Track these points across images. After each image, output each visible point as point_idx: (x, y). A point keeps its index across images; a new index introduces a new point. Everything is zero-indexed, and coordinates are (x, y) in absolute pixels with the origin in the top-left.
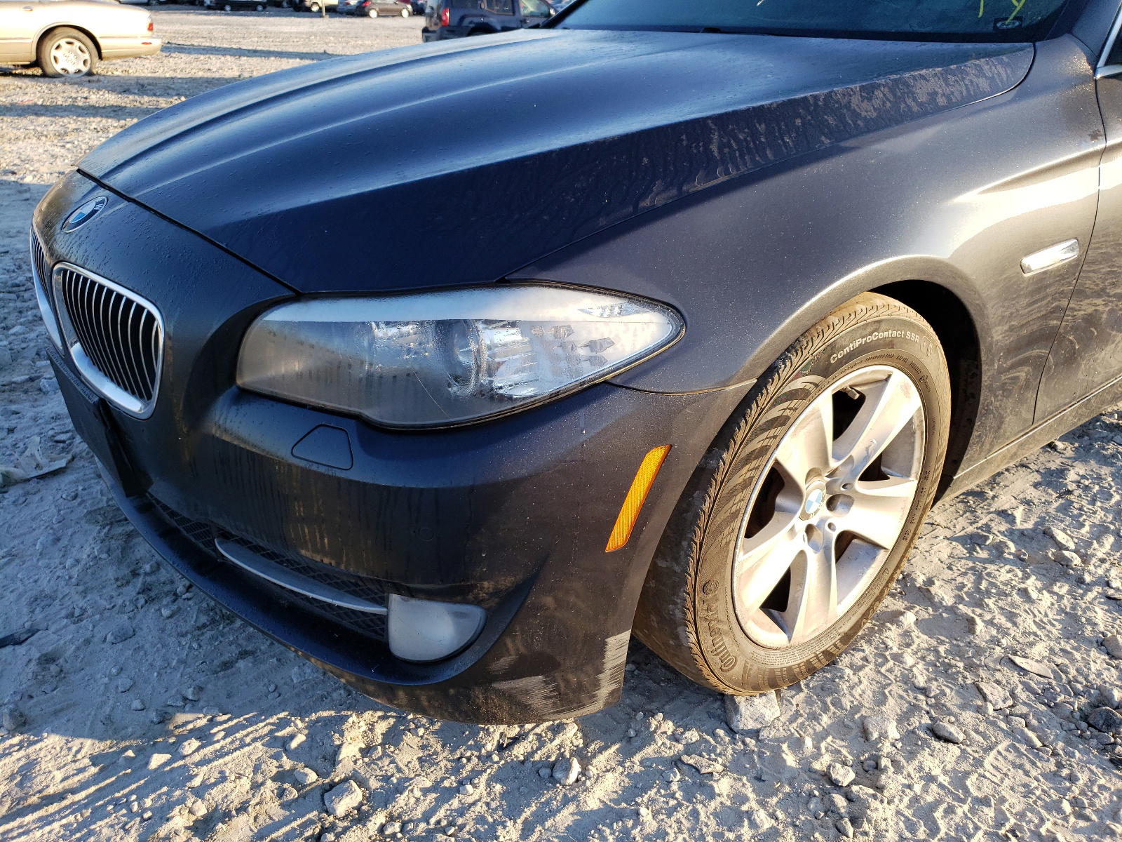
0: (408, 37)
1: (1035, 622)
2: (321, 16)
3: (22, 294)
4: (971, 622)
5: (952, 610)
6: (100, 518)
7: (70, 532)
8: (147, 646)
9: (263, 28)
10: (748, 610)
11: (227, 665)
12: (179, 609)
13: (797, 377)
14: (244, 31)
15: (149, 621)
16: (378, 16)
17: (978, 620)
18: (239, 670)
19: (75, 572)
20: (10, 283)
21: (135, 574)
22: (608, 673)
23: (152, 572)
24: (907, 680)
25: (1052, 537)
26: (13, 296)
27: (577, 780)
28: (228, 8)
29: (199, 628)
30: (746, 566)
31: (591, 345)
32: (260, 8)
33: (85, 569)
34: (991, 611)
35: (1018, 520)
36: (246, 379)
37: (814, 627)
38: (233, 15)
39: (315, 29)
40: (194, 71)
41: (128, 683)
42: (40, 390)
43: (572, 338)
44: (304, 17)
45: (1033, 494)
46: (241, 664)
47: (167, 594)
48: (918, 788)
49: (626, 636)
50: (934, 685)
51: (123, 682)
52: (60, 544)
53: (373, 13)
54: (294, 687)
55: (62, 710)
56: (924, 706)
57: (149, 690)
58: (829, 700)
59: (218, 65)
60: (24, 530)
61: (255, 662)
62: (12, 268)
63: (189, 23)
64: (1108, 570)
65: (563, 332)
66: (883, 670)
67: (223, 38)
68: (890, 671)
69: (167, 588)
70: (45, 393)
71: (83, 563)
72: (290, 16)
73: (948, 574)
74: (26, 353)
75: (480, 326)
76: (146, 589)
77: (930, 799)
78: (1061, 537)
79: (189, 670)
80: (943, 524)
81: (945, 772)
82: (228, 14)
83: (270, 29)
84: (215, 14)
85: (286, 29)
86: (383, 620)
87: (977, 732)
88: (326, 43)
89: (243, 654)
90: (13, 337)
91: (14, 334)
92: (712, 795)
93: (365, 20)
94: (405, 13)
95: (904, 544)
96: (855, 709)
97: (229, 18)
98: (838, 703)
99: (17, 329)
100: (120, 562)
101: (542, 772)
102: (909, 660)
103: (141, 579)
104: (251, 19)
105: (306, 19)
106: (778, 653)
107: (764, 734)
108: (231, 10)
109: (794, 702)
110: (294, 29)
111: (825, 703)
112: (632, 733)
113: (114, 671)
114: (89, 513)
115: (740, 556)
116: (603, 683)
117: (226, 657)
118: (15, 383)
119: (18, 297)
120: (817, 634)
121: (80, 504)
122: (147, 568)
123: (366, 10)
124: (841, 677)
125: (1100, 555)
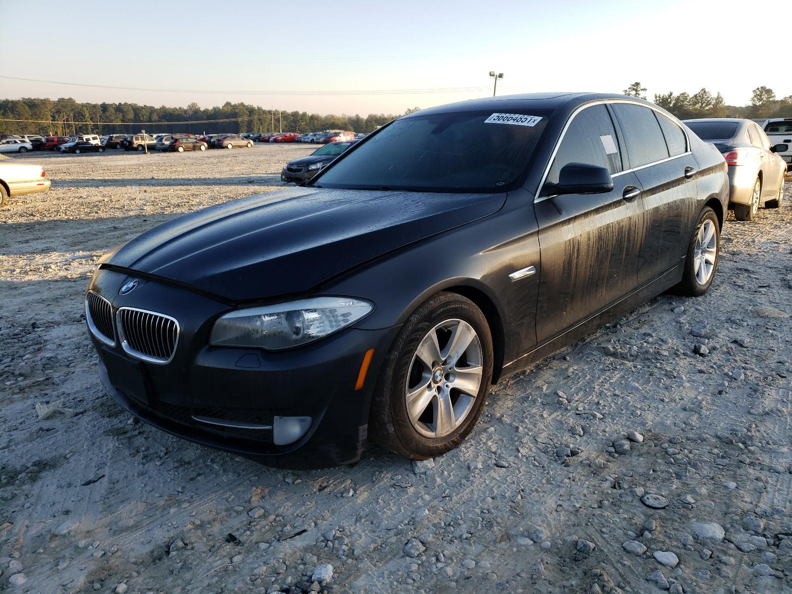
0: (206, 164)
1: (544, 426)
2: (145, 153)
3: (20, 339)
4: (517, 428)
5: (511, 425)
6: (111, 434)
7: (98, 440)
8: (154, 476)
9: (104, 163)
10: (414, 419)
11: (192, 479)
12: (164, 462)
13: (420, 323)
14: (92, 166)
15: (151, 467)
16: (185, 151)
17: (520, 427)
18: (199, 480)
19: (109, 453)
20: (11, 334)
21: (138, 452)
22: (361, 443)
23: (146, 451)
24: (489, 450)
25: (557, 394)
26: (16, 340)
27: (353, 496)
28: (78, 151)
29: (175, 468)
30: (412, 398)
31: (343, 315)
32: (101, 150)
33: (114, 452)
34: (527, 424)
35: (544, 390)
36: (214, 342)
37: (446, 430)
38: (82, 156)
39: (141, 162)
40: (71, 199)
41: (151, 489)
42: (53, 384)
43: (336, 313)
44: (132, 154)
45: (552, 379)
46: (199, 478)
47: (156, 457)
48: (487, 482)
49: (366, 426)
50: (499, 451)
51: (148, 488)
52: (96, 445)
53: (181, 149)
54: (225, 483)
55: (124, 501)
56: (494, 457)
57: (161, 490)
58: (455, 459)
59: (86, 194)
60: (74, 442)
61: (205, 477)
62: (9, 326)
63: (51, 163)
64: (578, 404)
65: (332, 311)
66: (478, 448)
67: (78, 173)
68: (482, 448)
69: (156, 455)
70: (58, 385)
71: (112, 450)
72: (123, 154)
73: (510, 412)
74: (37, 367)
75: (303, 312)
76: (145, 457)
77: (492, 485)
78: (561, 393)
79: (176, 482)
80: (511, 394)
81: (499, 476)
82: (78, 156)
83: (109, 163)
84: (70, 156)
85: (122, 163)
86: (271, 432)
87: (514, 463)
88: (151, 172)
89: (199, 475)
90: (26, 361)
91: (27, 359)
92: (407, 494)
93: (176, 154)
94: (203, 148)
95: (482, 395)
96: (465, 461)
97: (80, 158)
98: (458, 460)
99: (27, 356)
100: (129, 448)
101: (338, 495)
102: (490, 443)
103: (142, 453)
104: (96, 158)
105: (134, 156)
106: (431, 440)
107: (428, 473)
108: (80, 153)
109: (441, 461)
110: (127, 163)
111: (453, 460)
112: (374, 479)
113: (143, 485)
114: (104, 432)
115: (408, 395)
116: (359, 448)
117: (192, 476)
118: (39, 381)
119: (19, 341)
120: (448, 433)
121: (98, 429)
122: (143, 449)
123: (176, 147)
124: (461, 451)
125: (576, 399)
